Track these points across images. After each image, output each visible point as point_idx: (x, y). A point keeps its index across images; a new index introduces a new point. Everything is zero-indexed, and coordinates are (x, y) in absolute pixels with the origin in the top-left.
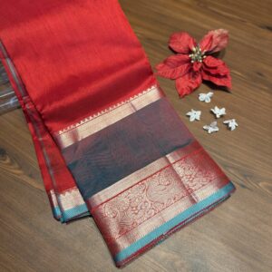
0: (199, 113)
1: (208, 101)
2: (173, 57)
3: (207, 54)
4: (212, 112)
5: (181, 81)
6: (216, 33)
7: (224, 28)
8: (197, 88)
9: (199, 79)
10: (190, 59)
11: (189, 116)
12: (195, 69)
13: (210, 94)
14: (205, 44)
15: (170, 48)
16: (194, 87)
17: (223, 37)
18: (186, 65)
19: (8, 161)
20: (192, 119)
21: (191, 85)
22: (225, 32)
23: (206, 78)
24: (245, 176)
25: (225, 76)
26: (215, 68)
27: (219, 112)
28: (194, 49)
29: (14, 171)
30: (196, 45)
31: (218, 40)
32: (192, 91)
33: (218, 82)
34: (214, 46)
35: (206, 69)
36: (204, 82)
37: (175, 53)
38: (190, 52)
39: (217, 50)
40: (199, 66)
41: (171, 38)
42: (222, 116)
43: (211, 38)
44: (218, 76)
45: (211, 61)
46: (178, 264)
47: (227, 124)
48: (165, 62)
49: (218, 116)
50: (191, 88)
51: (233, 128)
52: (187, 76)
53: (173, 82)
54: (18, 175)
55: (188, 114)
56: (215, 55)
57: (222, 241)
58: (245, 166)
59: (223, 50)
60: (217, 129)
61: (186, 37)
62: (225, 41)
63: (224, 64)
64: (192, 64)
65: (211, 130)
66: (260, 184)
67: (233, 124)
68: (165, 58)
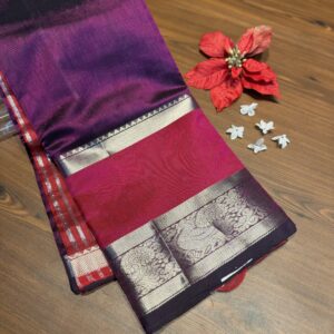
0: (241, 129)
1: (252, 114)
2: (207, 63)
3: (247, 56)
4: (257, 128)
5: (217, 91)
6: (257, 30)
7: (266, 24)
8: (237, 99)
9: (239, 88)
10: (227, 64)
11: (230, 134)
12: (234, 75)
13: (254, 105)
14: (244, 44)
15: (201, 52)
16: (233, 98)
17: (266, 35)
18: (223, 71)
19: (8, 200)
20: (233, 137)
21: (229, 95)
22: (268, 29)
23: (248, 86)
24: (302, 203)
25: (271, 83)
26: (258, 73)
27: (266, 126)
28: (231, 51)
29: (16, 212)
30: (233, 46)
31: (260, 38)
32: (232, 102)
33: (262, 90)
34: (255, 46)
35: (247, 75)
36: (246, 91)
37: (208, 57)
38: (227, 55)
39: (259, 51)
40: (239, 72)
41: (202, 40)
42: (269, 132)
43: (252, 37)
44: (262, 83)
45: (252, 65)
46: (227, 314)
47: (277, 141)
48: (196, 69)
49: (265, 132)
50: (230, 99)
51: (284, 145)
52: (224, 85)
53: (208, 92)
54: (23, 216)
55: (228, 131)
56: (258, 57)
57: (280, 283)
58: (302, 190)
59: (267, 50)
60: (265, 148)
61: (221, 37)
62: (269, 40)
63: (268, 68)
64: (230, 71)
65: (257, 149)
66: (322, 212)
67: (283, 140)
68: (195, 64)
